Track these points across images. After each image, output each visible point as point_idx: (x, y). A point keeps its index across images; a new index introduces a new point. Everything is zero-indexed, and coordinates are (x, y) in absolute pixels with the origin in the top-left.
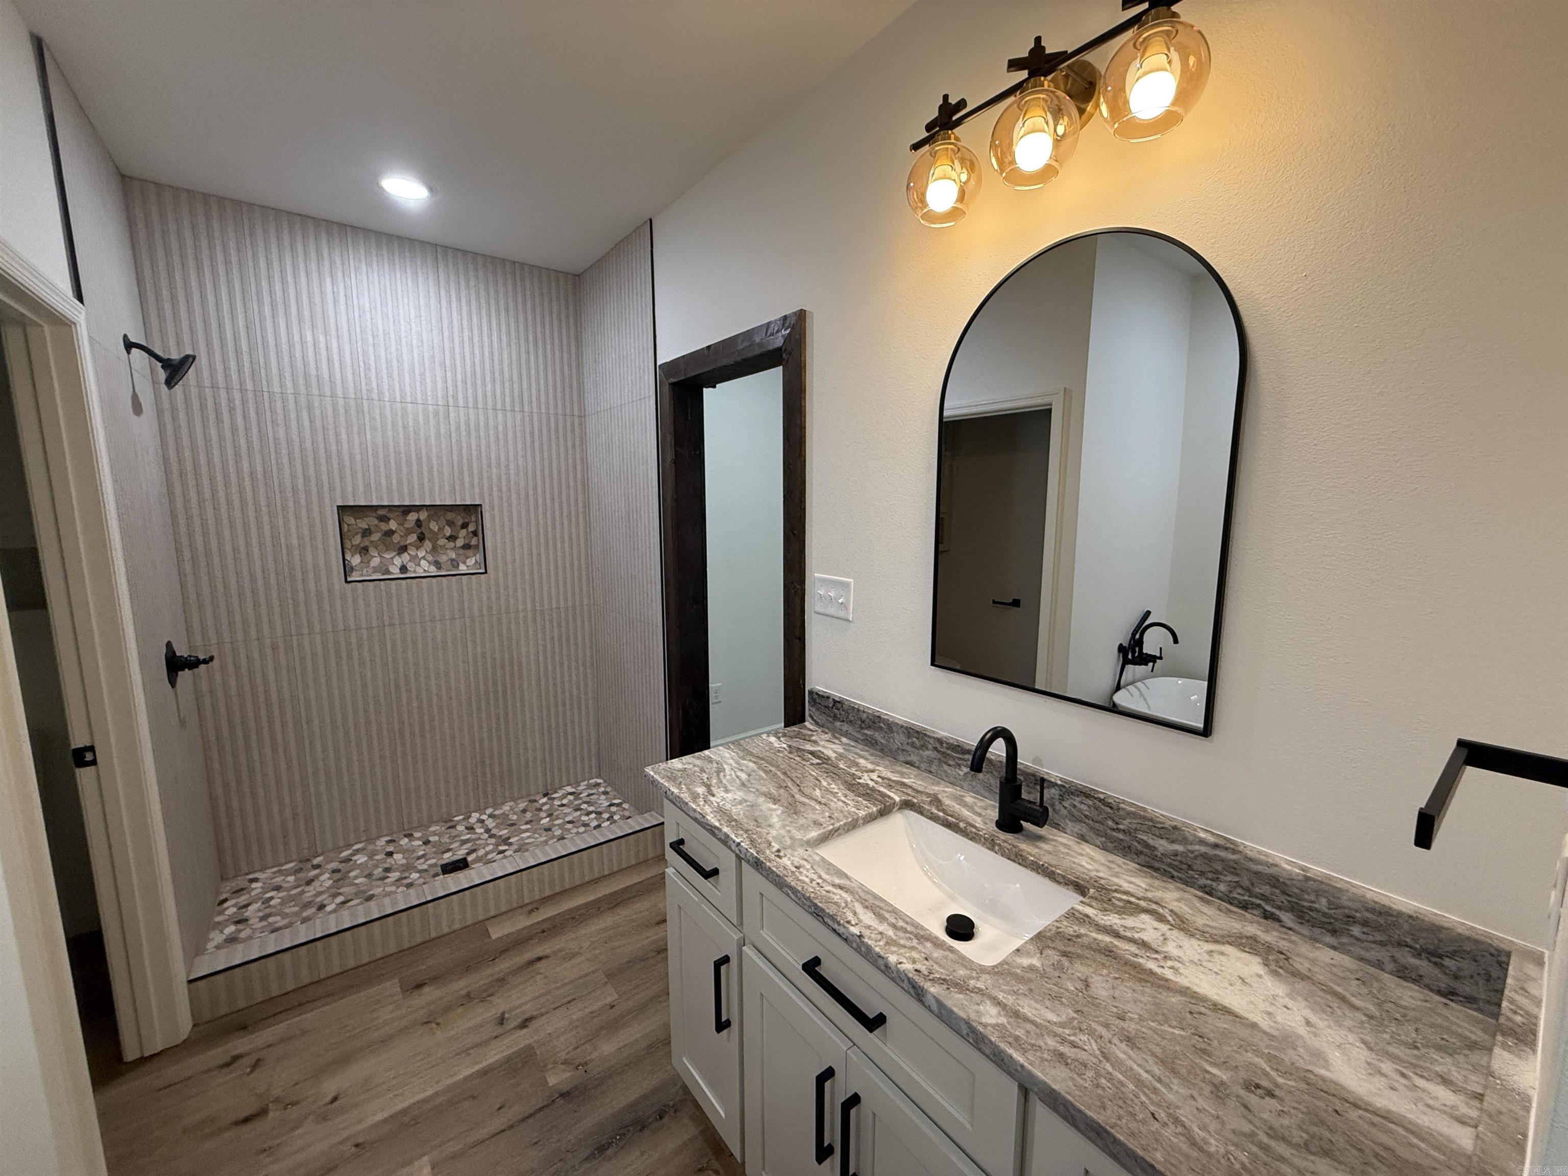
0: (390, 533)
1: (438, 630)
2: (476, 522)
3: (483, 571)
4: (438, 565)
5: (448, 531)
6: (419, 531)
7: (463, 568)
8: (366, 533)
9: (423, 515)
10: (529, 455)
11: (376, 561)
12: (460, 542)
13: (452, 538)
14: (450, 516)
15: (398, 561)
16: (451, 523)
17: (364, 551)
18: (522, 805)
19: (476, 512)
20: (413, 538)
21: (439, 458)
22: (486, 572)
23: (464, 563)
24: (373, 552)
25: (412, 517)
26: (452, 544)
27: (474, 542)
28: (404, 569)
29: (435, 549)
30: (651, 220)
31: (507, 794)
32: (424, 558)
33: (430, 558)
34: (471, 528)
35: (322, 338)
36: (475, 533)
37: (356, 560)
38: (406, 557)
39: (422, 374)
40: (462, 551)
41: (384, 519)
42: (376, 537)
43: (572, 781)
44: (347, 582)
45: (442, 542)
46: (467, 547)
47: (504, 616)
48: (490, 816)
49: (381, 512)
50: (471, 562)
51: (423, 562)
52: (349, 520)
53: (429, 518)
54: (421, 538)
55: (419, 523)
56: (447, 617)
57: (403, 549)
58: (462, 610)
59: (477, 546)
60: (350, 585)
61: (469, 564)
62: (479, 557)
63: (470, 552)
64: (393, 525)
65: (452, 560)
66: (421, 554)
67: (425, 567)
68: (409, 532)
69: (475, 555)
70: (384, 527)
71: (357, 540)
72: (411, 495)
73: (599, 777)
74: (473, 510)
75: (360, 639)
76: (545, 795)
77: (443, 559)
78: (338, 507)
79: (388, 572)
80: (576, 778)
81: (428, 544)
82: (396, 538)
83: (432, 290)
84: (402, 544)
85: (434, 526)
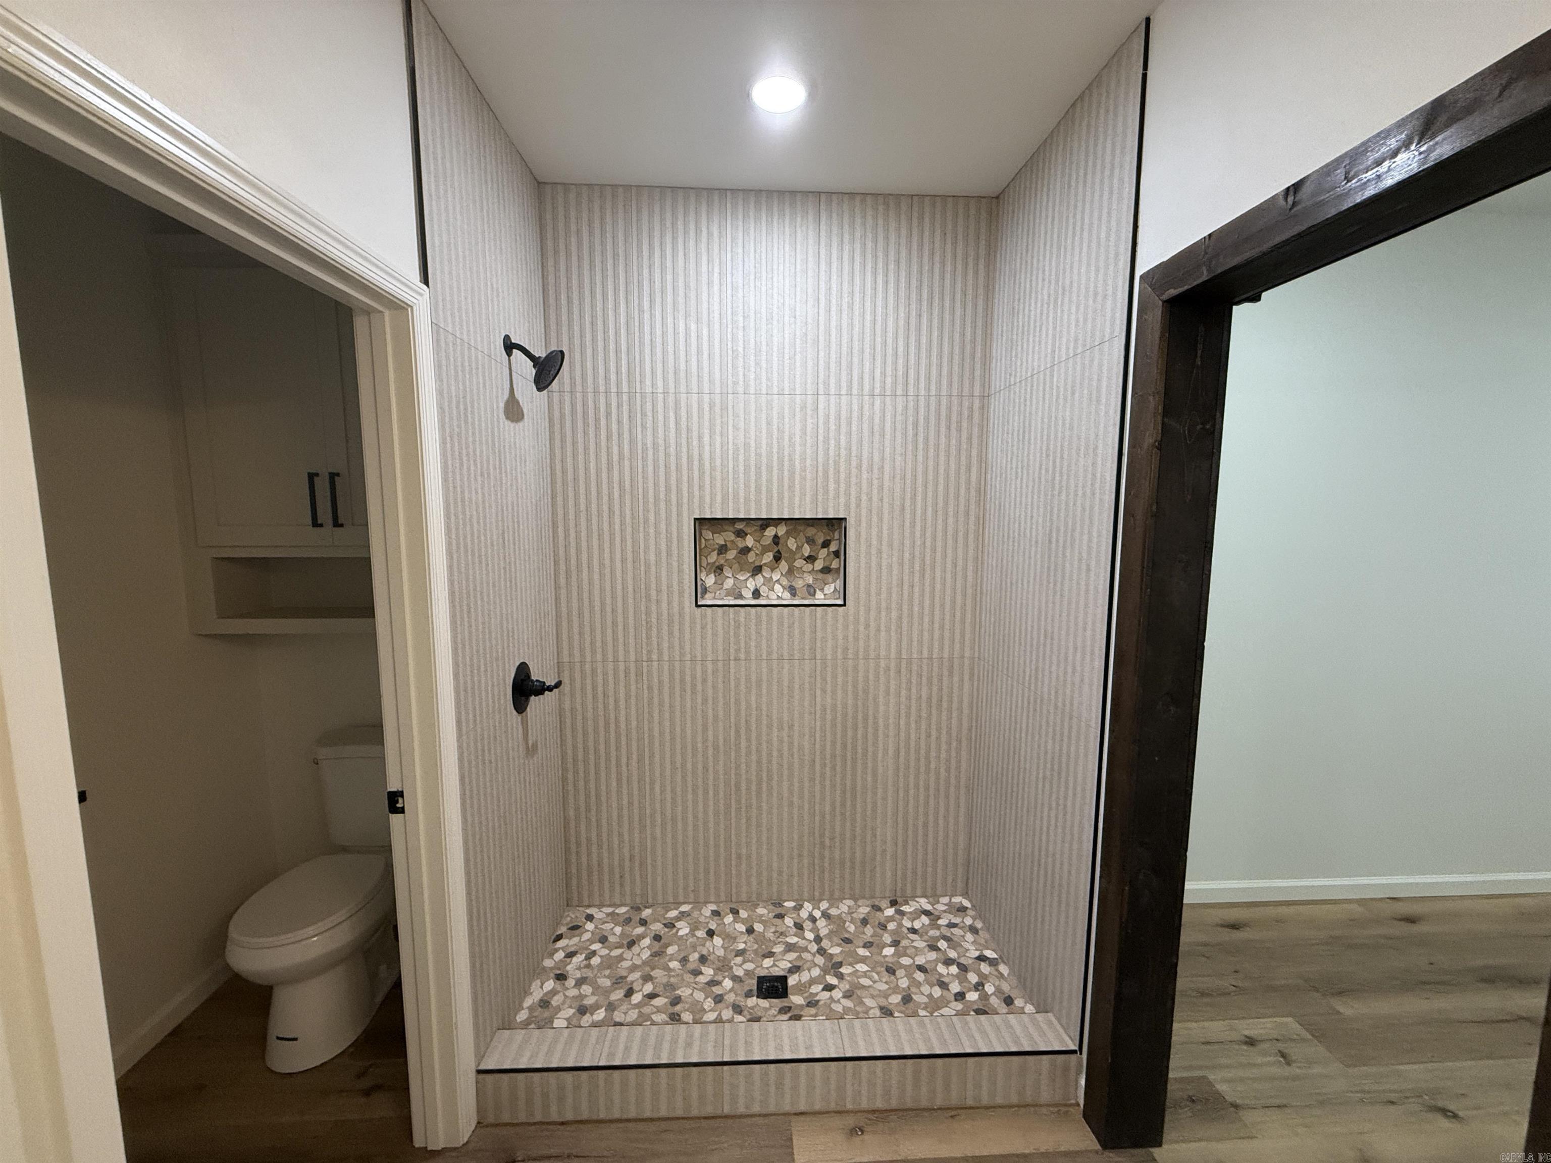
0: (746, 550)
1: (785, 671)
2: (839, 539)
3: (840, 602)
4: (793, 591)
5: (807, 551)
6: (776, 550)
7: (820, 598)
8: (723, 549)
9: (782, 530)
10: (909, 453)
11: (729, 583)
12: (819, 565)
13: (811, 559)
14: (811, 531)
15: (751, 584)
16: (811, 541)
17: (719, 570)
18: (864, 910)
19: (840, 524)
20: (768, 557)
21: (803, 460)
22: (844, 605)
23: (822, 590)
24: (727, 572)
25: (770, 532)
26: (810, 566)
27: (834, 565)
28: (756, 594)
29: (791, 571)
30: (1148, 20)
31: (847, 890)
32: (778, 581)
33: (785, 582)
34: (833, 547)
35: (693, 327)
36: (837, 554)
37: (710, 580)
38: (760, 579)
39: (792, 358)
40: (820, 576)
41: (741, 534)
42: (731, 554)
43: (929, 892)
44: (697, 606)
45: (799, 563)
46: (826, 570)
47: (862, 662)
48: (825, 915)
49: (740, 526)
50: (829, 589)
51: (777, 587)
52: (708, 534)
53: (788, 534)
54: (777, 558)
55: (776, 539)
56: (796, 657)
57: (757, 570)
58: (813, 649)
59: (838, 569)
60: (700, 609)
61: (826, 593)
62: (839, 583)
63: (829, 577)
64: (750, 541)
65: (809, 586)
66: (776, 576)
67: (778, 594)
68: (765, 550)
69: (834, 581)
70: (741, 543)
71: (713, 557)
72: (769, 506)
73: (965, 895)
74: (836, 524)
75: (704, 672)
76: (894, 903)
77: (799, 584)
78: (695, 519)
79: (740, 596)
80: (934, 887)
81: (784, 565)
82: (751, 557)
83: (810, 252)
84: (757, 564)
85: (792, 544)
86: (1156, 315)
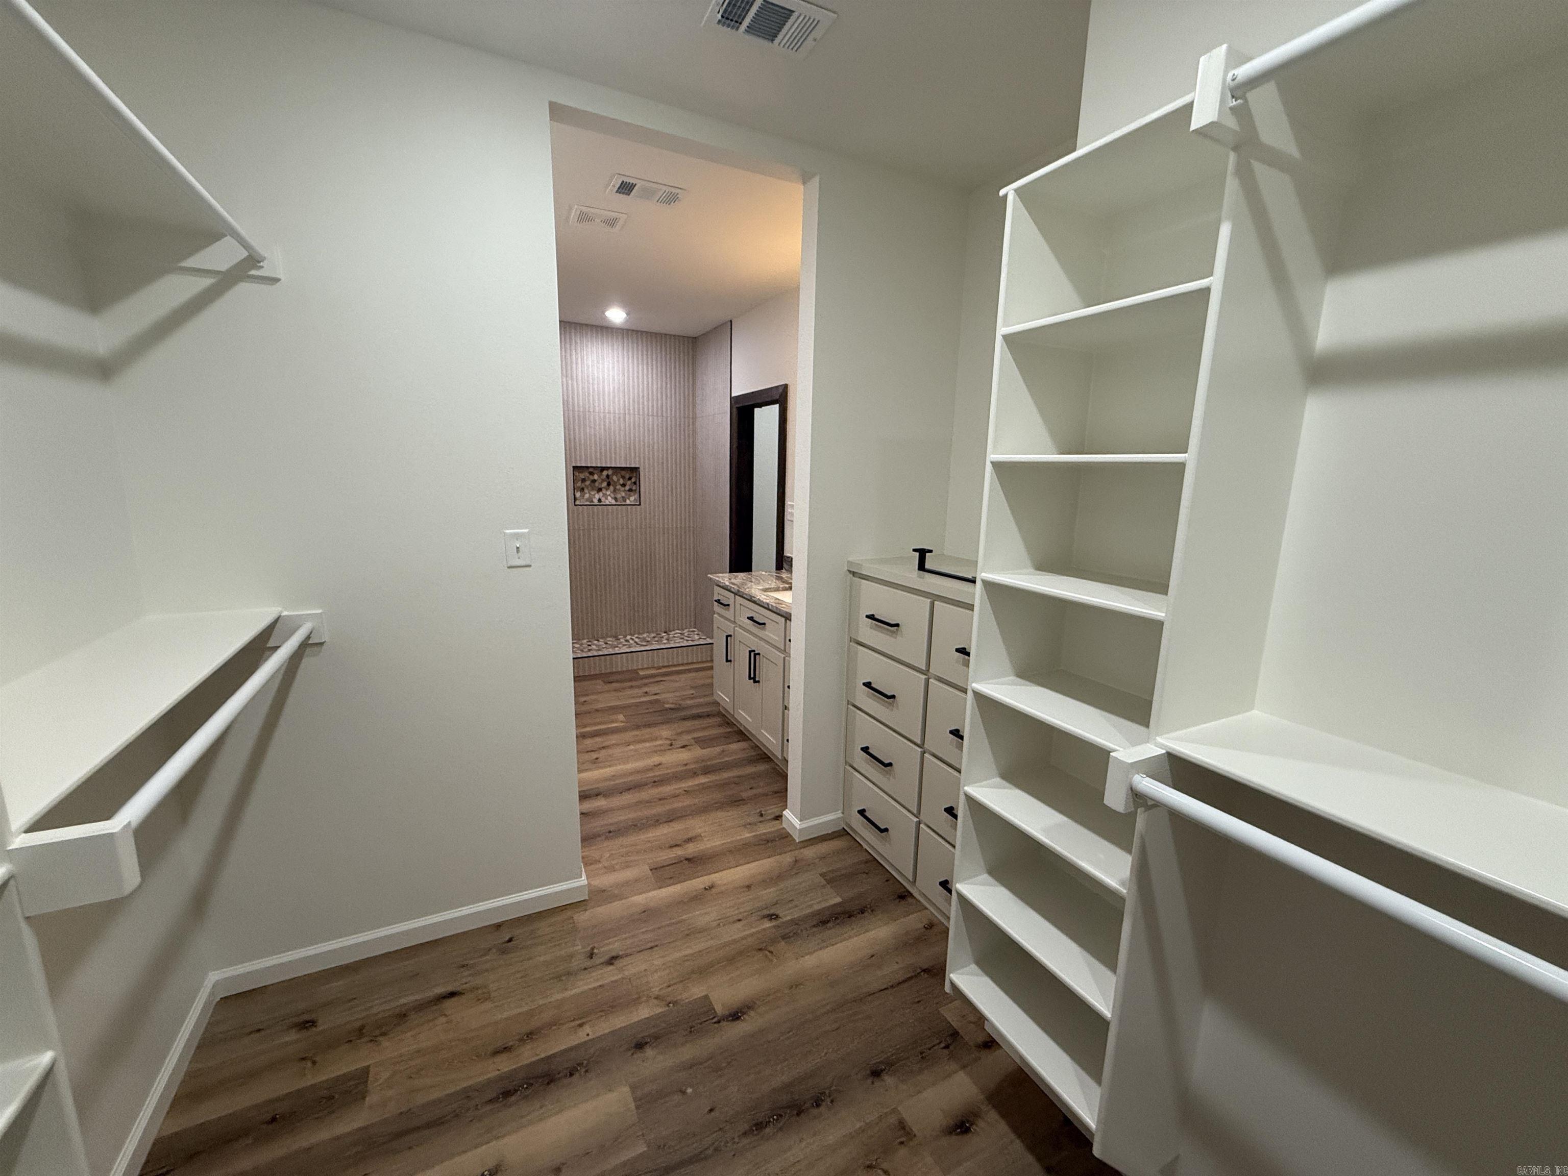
0: (594, 481)
1: (615, 534)
2: (636, 477)
3: (638, 503)
4: (616, 499)
5: (621, 481)
6: (608, 481)
7: (628, 502)
8: (583, 480)
9: (610, 472)
10: (665, 441)
11: (587, 496)
12: (627, 488)
13: (624, 485)
14: (623, 473)
15: (597, 496)
16: (623, 477)
17: (582, 490)
18: (653, 635)
19: (636, 472)
20: (605, 484)
21: (620, 442)
22: (640, 505)
23: (629, 499)
24: (586, 491)
25: (605, 473)
26: (623, 489)
27: (634, 488)
28: (600, 500)
29: (615, 491)
30: (731, 321)
32: (609, 495)
33: (613, 496)
34: (633, 480)
35: (570, 382)
36: (635, 483)
37: (578, 494)
38: (601, 494)
39: (614, 397)
40: (628, 492)
41: (592, 474)
42: (588, 483)
43: (680, 628)
44: (575, 505)
45: (618, 487)
46: (630, 490)
47: (648, 529)
48: (637, 637)
49: (591, 470)
50: (632, 498)
51: (609, 498)
52: (577, 474)
53: (613, 474)
54: (609, 484)
55: (608, 476)
56: (620, 528)
57: (600, 490)
58: (627, 524)
59: (635, 490)
60: (576, 507)
61: (632, 499)
62: (637, 496)
63: (632, 493)
64: (596, 477)
65: (623, 497)
66: (608, 493)
67: (610, 500)
68: (603, 481)
69: (634, 495)
70: (591, 477)
71: (579, 484)
72: (606, 462)
73: (695, 628)
74: (635, 470)
75: (579, 535)
76: (665, 632)
77: (619, 496)
78: (574, 467)
79: (592, 501)
80: (682, 626)
81: (612, 488)
82: (597, 484)
83: (620, 354)
84: (600, 487)
85: (615, 478)
86: (735, 410)
